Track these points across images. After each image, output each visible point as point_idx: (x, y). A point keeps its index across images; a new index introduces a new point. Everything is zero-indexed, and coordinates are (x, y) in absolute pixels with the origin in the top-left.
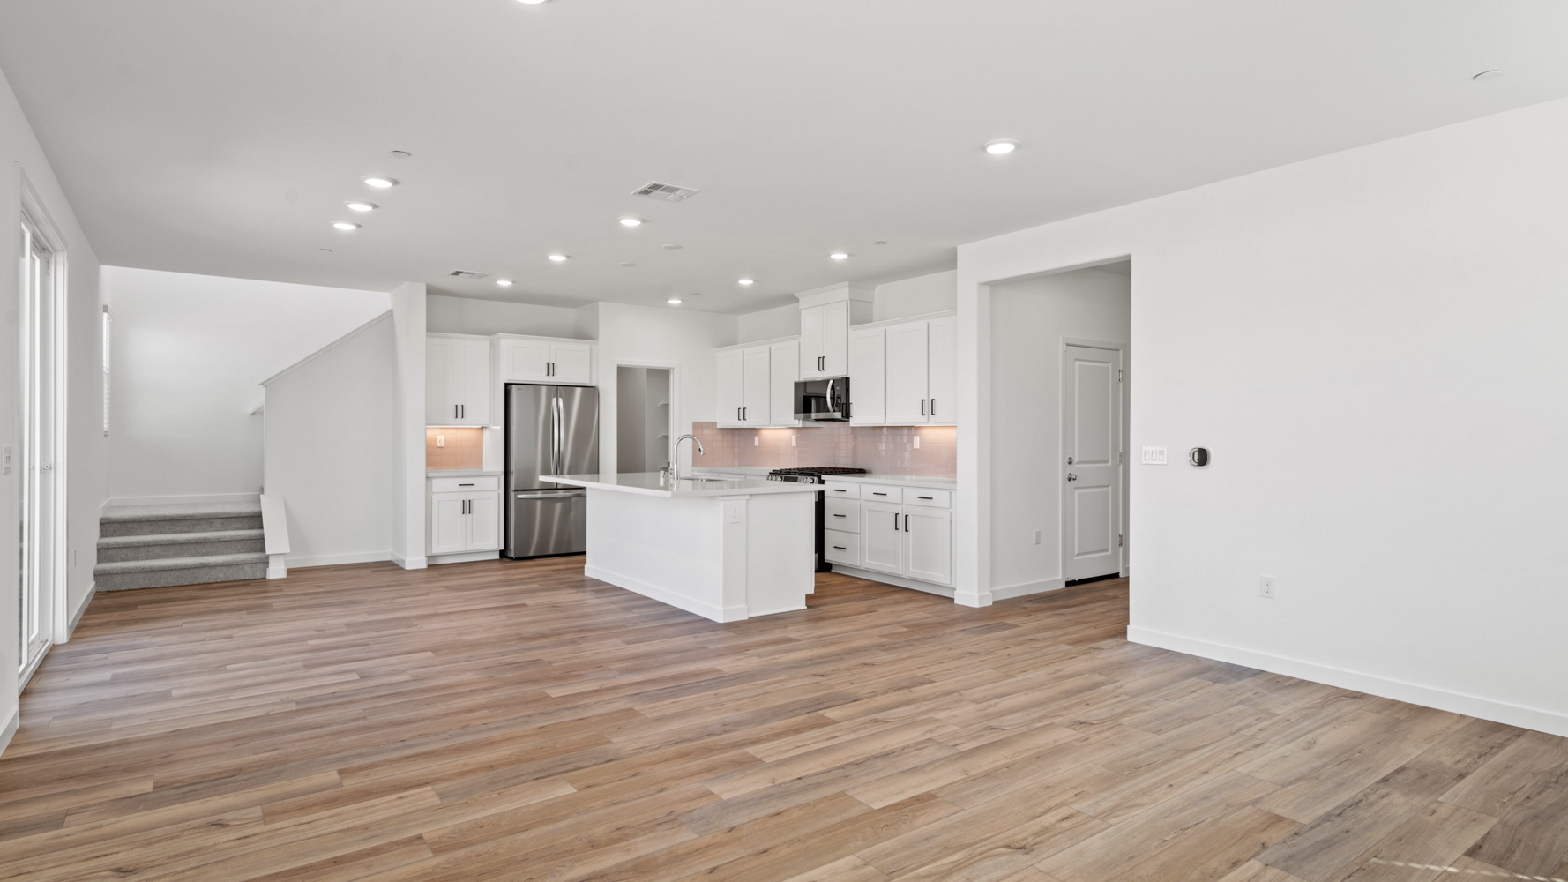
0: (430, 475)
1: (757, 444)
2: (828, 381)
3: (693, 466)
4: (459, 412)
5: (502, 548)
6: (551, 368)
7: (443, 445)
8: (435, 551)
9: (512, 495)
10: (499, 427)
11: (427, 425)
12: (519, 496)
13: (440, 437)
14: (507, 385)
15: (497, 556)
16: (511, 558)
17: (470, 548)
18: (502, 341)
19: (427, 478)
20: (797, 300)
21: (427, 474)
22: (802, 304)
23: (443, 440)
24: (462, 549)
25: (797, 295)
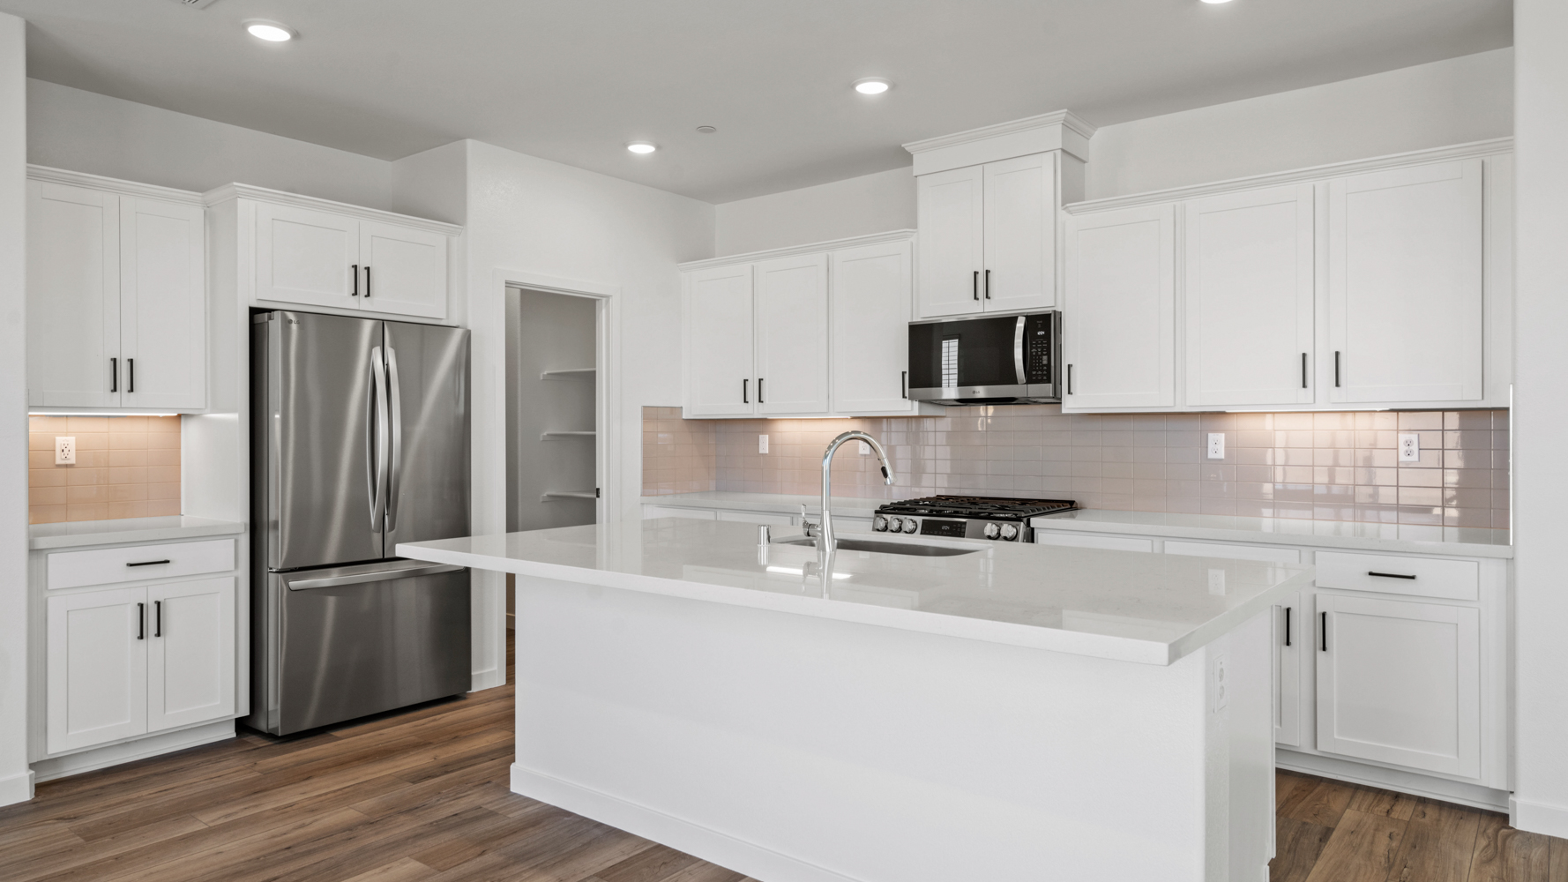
0: (42, 543)
1: (764, 448)
2: (1012, 320)
3: (643, 494)
4: (122, 376)
5: (245, 711)
6: (362, 280)
7: (72, 461)
8: (57, 745)
9: (272, 582)
10: (234, 417)
11: (31, 407)
12: (294, 584)
13: (67, 441)
14: (254, 312)
15: (229, 733)
16: (271, 736)
17: (157, 726)
18: (242, 203)
19: (33, 551)
20: (906, 158)
21: (31, 543)
22: (921, 163)
23: (73, 447)
24: (138, 730)
25: (908, 147)
